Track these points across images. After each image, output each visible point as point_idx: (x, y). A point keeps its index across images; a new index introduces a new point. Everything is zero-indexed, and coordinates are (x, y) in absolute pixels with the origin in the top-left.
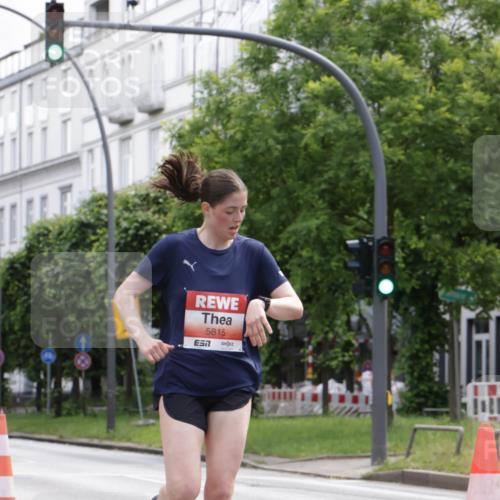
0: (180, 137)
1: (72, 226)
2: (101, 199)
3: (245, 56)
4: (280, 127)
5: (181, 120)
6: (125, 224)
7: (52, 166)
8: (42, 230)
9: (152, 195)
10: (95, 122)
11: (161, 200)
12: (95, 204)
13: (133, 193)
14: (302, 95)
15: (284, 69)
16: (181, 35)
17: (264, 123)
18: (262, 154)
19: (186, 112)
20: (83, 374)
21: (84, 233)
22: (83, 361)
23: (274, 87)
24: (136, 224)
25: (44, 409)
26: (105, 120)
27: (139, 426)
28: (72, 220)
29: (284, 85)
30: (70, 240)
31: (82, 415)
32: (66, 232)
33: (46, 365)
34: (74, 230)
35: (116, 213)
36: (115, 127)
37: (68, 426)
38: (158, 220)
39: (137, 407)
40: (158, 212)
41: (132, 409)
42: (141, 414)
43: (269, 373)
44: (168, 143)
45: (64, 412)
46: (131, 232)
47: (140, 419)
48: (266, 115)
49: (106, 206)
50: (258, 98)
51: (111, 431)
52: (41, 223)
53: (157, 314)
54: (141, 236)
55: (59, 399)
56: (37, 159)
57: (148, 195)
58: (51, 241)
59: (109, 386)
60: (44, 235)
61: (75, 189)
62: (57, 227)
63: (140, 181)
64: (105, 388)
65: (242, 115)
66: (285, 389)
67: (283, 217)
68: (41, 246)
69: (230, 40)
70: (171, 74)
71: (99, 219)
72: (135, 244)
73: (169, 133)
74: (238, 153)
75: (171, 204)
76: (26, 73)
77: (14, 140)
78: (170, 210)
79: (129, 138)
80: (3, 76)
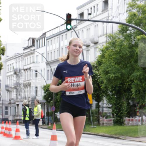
0: (102, 50)
3: (120, 29)
4: (129, 48)
9: (95, 66)
11: (97, 67)
14: (135, 39)
15: (131, 32)
16: (103, 23)
17: (125, 47)
18: (125, 55)
19: (104, 43)
23: (128, 37)
27: (92, 128)
29: (131, 37)
36: (85, 47)
38: (97, 72)
39: (91, 123)
40: (97, 70)
43: (127, 114)
44: (99, 52)
47: (92, 126)
48: (125, 45)
50: (123, 40)
53: (97, 98)
65: (119, 45)
66: (131, 118)
67: (130, 72)
69: (116, 24)
70: (100, 33)
73: (99, 49)
74: (118, 55)
75: (101, 68)
76: (61, 32)
77: (58, 50)
78: (100, 70)
79: (89, 50)
80: (55, 33)
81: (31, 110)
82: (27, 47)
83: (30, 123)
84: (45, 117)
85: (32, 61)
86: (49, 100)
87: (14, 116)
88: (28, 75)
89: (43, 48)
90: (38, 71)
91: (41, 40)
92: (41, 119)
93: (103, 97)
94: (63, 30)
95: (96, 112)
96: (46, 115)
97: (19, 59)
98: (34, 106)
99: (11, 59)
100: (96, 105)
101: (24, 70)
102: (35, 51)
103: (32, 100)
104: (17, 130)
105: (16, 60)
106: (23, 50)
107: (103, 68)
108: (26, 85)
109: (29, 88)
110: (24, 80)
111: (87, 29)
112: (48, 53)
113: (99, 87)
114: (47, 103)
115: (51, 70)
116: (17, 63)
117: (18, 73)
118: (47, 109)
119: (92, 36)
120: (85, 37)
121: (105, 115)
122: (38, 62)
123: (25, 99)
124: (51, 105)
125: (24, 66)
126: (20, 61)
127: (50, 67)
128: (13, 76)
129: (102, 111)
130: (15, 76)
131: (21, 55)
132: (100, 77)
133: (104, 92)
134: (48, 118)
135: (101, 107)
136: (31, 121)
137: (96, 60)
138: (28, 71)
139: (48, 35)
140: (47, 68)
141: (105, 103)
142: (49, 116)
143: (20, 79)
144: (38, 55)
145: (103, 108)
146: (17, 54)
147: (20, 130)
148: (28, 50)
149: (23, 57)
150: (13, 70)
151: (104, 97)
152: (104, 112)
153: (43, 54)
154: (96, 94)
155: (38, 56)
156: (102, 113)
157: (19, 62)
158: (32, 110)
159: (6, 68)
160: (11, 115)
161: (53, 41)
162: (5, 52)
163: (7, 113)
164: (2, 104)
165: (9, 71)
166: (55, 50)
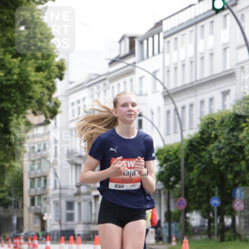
1: (230, 117)
8: (210, 120)
21: (238, 121)
28: (230, 114)
30: (229, 126)
32: (226, 121)
33: (213, 208)
34: (231, 119)
52: (209, 115)
55: (223, 230)
56: (207, 74)
58: (216, 127)
60: (212, 123)
61: (232, 93)
62: (220, 118)
68: (209, 130)
76: (199, 19)
77: (191, 62)
80: (184, 21)
82: (117, 57)
84: (163, 225)
86: (170, 184)
87: (88, 223)
89: (154, 57)
90: (144, 114)
91: (150, 40)
92: (153, 230)
96: (163, 219)
97: (98, 87)
99: (79, 87)
102: (136, 66)
105: (92, 90)
106: (108, 66)
112: (168, 71)
114: (166, 191)
115: (176, 110)
116: (93, 96)
118: (166, 206)
122: (144, 93)
124: (177, 194)
126: (102, 93)
127: (174, 103)
131: (104, 77)
134: (170, 226)
139: (167, 26)
140: (166, 105)
142: (172, 221)
144: (144, 76)
146: (94, 77)
148: (121, 65)
149: (107, 82)
153: (155, 72)
155: (144, 80)
157: (99, 94)
159: (68, 110)
160: (82, 222)
161: (179, 40)
162: (65, 72)
163: (70, 217)
164: (58, 196)
165: (75, 117)
166: (184, 61)
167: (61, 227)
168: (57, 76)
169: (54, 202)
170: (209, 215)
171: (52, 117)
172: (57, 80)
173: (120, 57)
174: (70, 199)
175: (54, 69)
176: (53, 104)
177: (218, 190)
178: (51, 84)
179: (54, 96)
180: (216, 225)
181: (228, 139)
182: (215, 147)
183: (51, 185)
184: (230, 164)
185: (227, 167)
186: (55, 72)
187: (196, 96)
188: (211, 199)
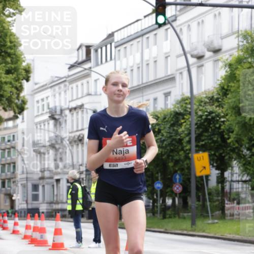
0: (230, 65)
1: (171, 114)
2: (187, 100)
5: (231, 55)
6: (200, 113)
7: (160, 82)
9: (215, 97)
10: (184, 57)
11: (220, 100)
12: (183, 102)
13: (205, 96)
19: (234, 51)
20: (178, 196)
21: (177, 118)
22: (178, 188)
24: (206, 113)
25: (156, 215)
26: (189, 56)
27: (209, 224)
28: (171, 112)
30: (170, 122)
31: (177, 218)
32: (168, 117)
33: (157, 191)
34: (172, 116)
35: (195, 107)
36: (195, 60)
37: (170, 224)
38: (219, 110)
39: (208, 213)
40: (219, 106)
41: (205, 215)
42: (210, 217)
44: (223, 68)
45: (168, 216)
46: (204, 117)
47: (209, 220)
49: (190, 103)
51: (194, 227)
52: (154, 113)
53: (219, 162)
54: (209, 119)
55: (165, 209)
56: (151, 78)
57: (213, 97)
58: (159, 123)
59: (192, 202)
61: (172, 94)
62: (162, 115)
63: (209, 89)
64: (190, 203)
70: (225, 30)
71: (186, 110)
72: (206, 124)
73: (224, 63)
75: (226, 101)
76: (145, 31)
77: (139, 68)
78: (225, 105)
79: (202, 66)
80: (132, 33)
81: (86, 190)
82: (75, 63)
83: (83, 216)
85: (85, 92)
87: (51, 203)
88: (77, 119)
89: (107, 64)
91: (104, 48)
93: (232, 161)
94: (149, 27)
95: (217, 190)
97: (60, 88)
98: (91, 183)
99: (43, 88)
100: (217, 177)
101: (71, 110)
102: (91, 71)
103: (87, 171)
104: (58, 232)
105: (54, 91)
106: (68, 70)
107: (232, 102)
108: (75, 139)
109: (80, 145)
110: (70, 131)
111: (199, 23)
113: (224, 140)
116: (55, 96)
117: (57, 117)
119: (208, 37)
120: (194, 39)
121: (236, 197)
122: (98, 93)
123: (73, 169)
125: (70, 102)
126: (63, 93)
128: (48, 124)
129: (230, 189)
130: (52, 122)
131: (64, 79)
132: (225, 119)
133: (233, 150)
135: (227, 181)
136: (86, 213)
137: (218, 86)
138: (77, 113)
139: (118, 37)
141: (235, 172)
143: (62, 128)
144: (98, 79)
145: (233, 183)
146: (56, 79)
147: (63, 231)
148: (79, 69)
149: (67, 83)
150: (48, 111)
151: (235, 160)
152: (235, 190)
154: (217, 154)
155: (98, 81)
156: (230, 192)
157: (60, 94)
158: (88, 190)
159: (33, 107)
160: (45, 202)
161: (128, 49)
162: (31, 75)
163: (35, 198)
164: (25, 179)
165: (40, 113)
166: (132, 67)
167: (27, 206)
168: (24, 78)
169: (22, 184)
170: (153, 197)
171: (20, 113)
172: (24, 81)
173: (77, 63)
174: (35, 182)
175: (22, 72)
176: (20, 101)
177: (161, 176)
178: (19, 85)
179: (22, 95)
180: (159, 205)
181: (169, 133)
182: (158, 139)
183: (19, 170)
184: (171, 154)
185: (169, 156)
186: (22, 75)
187: (143, 96)
188: (155, 183)
